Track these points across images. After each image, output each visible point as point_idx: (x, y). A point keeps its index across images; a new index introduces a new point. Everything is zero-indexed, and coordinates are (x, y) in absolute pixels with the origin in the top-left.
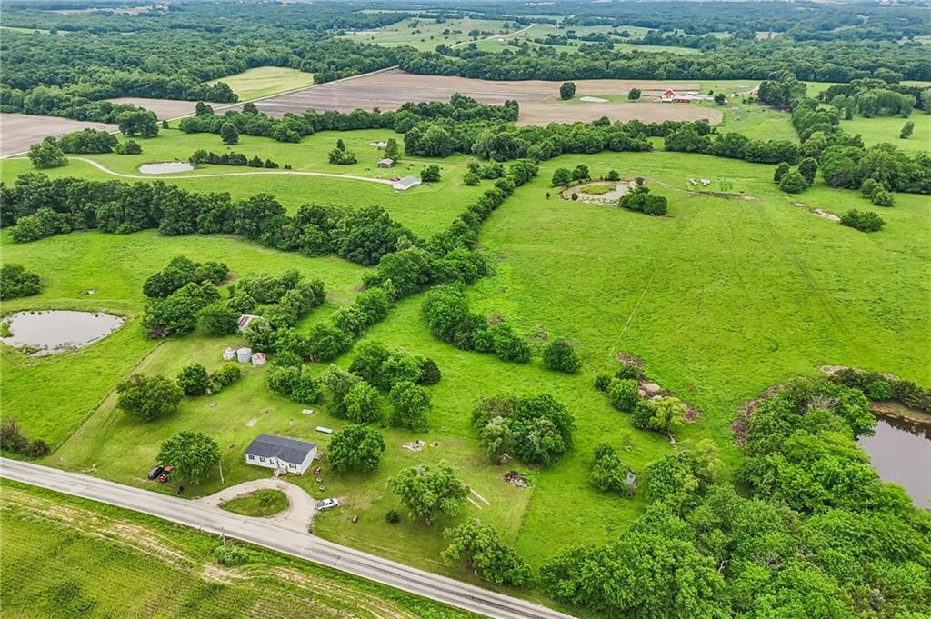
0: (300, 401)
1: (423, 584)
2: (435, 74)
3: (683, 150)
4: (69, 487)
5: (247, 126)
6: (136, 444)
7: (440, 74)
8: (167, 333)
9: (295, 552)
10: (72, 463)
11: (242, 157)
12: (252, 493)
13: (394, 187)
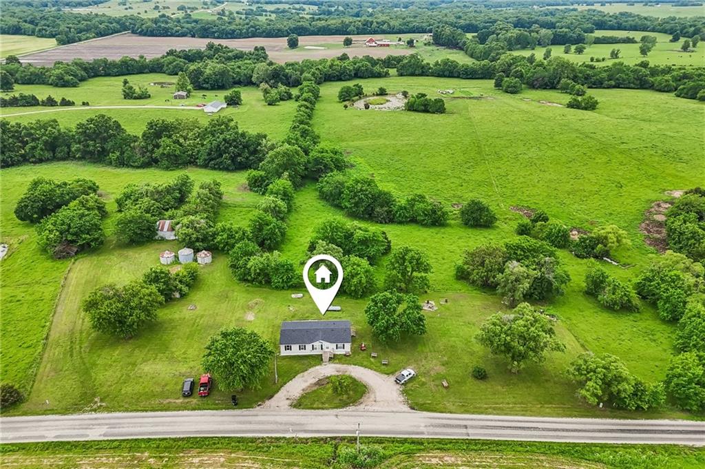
0: (283, 288)
1: (567, 430)
2: (167, 36)
3: (413, 74)
4: (82, 432)
5: (17, 75)
6: (134, 364)
7: (172, 35)
8: (75, 250)
9: (418, 433)
10: (64, 403)
11: (34, 98)
12: (316, 384)
13: (205, 111)
